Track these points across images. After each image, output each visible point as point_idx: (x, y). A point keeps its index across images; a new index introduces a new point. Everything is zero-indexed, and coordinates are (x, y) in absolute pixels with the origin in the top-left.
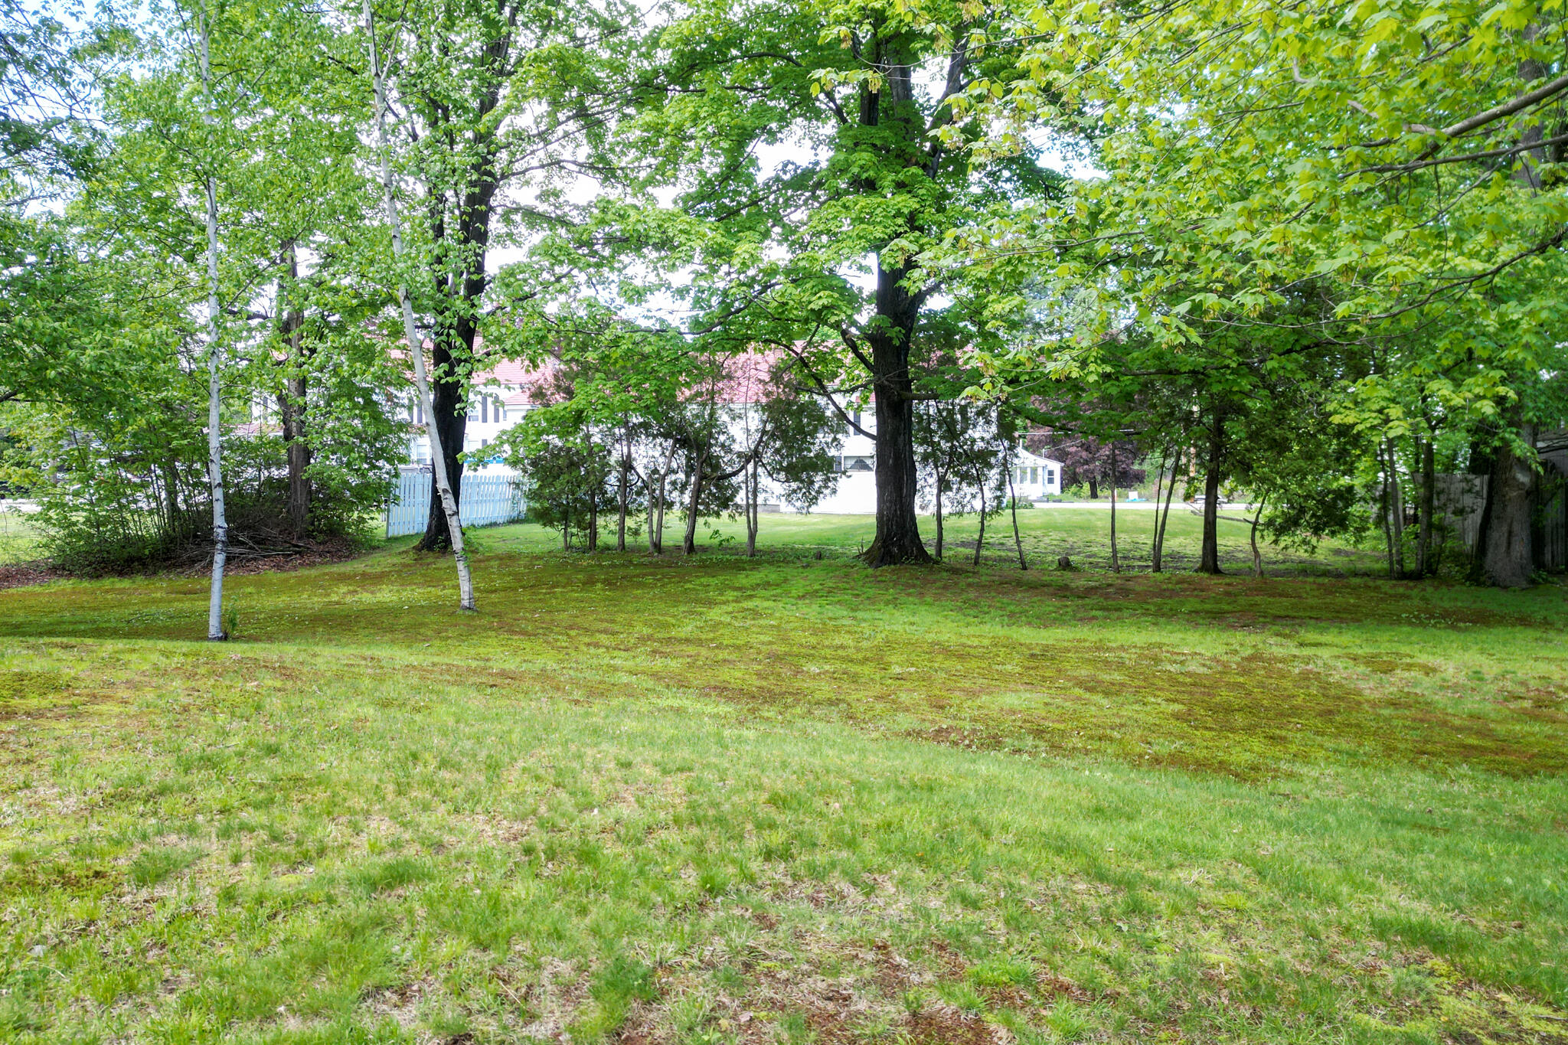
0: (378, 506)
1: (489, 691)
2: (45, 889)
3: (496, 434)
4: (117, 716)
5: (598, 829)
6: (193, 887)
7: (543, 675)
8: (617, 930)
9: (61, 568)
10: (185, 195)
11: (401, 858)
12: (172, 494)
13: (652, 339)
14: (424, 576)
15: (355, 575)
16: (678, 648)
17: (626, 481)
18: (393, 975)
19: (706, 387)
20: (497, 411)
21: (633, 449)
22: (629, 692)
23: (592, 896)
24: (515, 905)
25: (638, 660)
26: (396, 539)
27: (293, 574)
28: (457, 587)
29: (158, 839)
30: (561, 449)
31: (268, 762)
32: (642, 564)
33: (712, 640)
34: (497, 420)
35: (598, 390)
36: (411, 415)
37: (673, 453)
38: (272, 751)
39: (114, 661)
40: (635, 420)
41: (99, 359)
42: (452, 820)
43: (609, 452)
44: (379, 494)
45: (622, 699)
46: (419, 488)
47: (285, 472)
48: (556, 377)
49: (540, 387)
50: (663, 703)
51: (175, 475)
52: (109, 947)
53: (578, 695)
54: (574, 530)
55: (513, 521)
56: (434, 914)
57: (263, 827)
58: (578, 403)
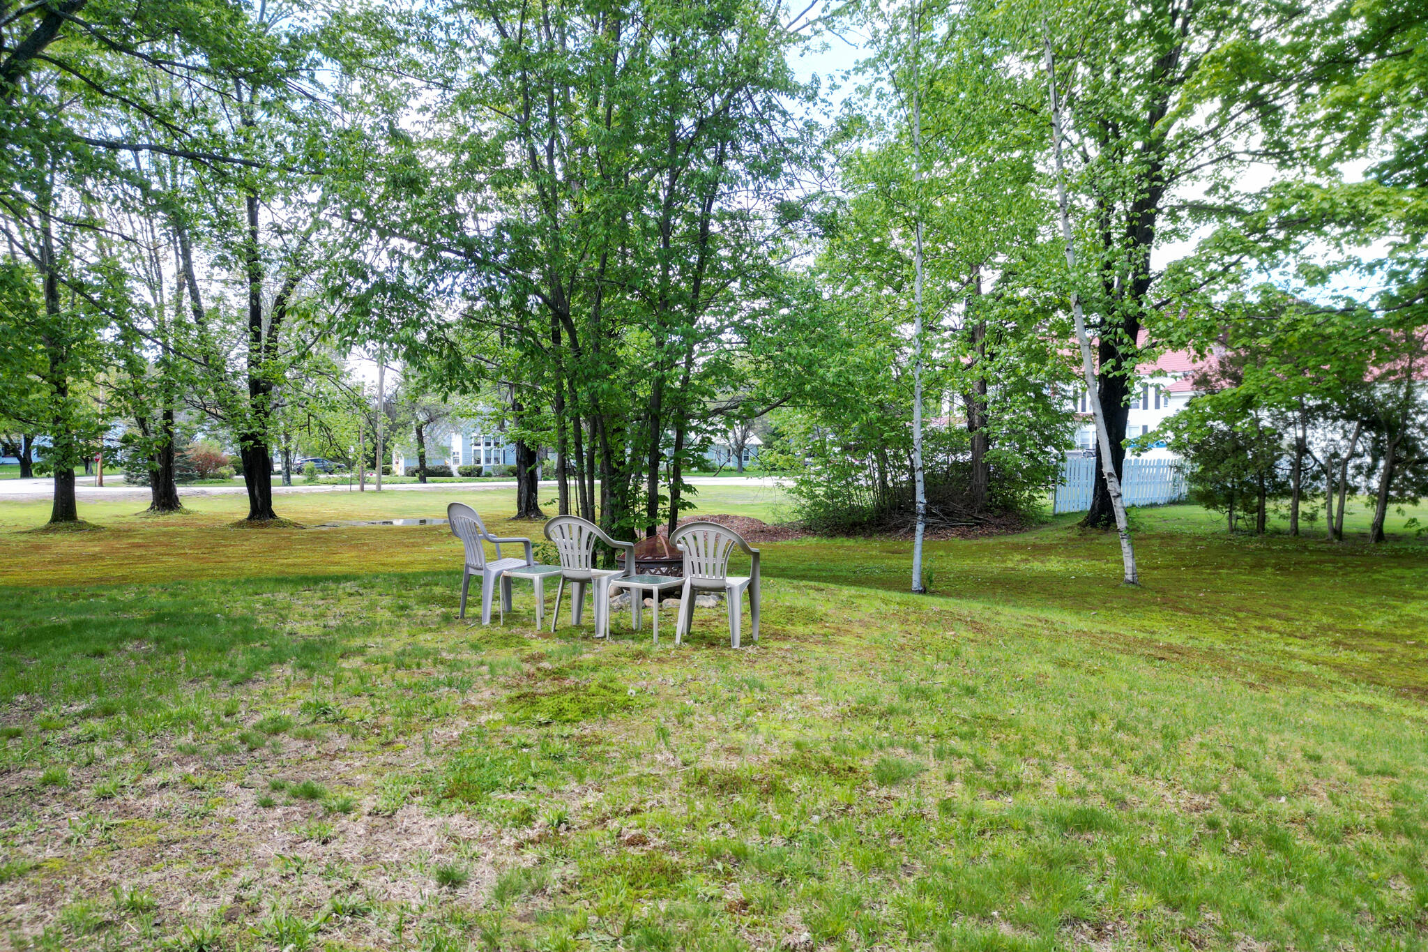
0: (1046, 486)
1: (1158, 663)
2: (817, 773)
3: (1160, 421)
4: (855, 647)
5: (1287, 818)
6: (919, 794)
7: (1210, 653)
8: (1317, 925)
9: (809, 528)
10: (896, 238)
11: (1088, 807)
12: (883, 475)
13: (1336, 319)
14: (1088, 549)
15: (1027, 546)
16: (1367, 641)
17: (1300, 465)
18: (1089, 910)
19: (1399, 365)
20: (1157, 398)
21: (1309, 432)
22: (1308, 681)
23: (1285, 883)
24: (1202, 875)
25: (1318, 650)
26: (1062, 516)
27: (975, 542)
28: (1121, 562)
29: (890, 750)
30: (1225, 434)
31: (968, 701)
32: (1319, 551)
33: (1409, 637)
34: (1157, 406)
35: (1270, 375)
36: (1075, 405)
37: (1358, 434)
38: (971, 692)
39: (850, 604)
40: (1311, 403)
41: (839, 375)
42: (1132, 780)
43: (1281, 436)
44: (1048, 475)
45: (1303, 688)
46: (1083, 472)
47: (969, 457)
48: (1222, 364)
49: (1205, 375)
50: (1351, 698)
51: (885, 459)
52: (863, 828)
53: (1252, 678)
54: (1241, 513)
55: (1173, 503)
56: (1121, 864)
57: (968, 755)
58: (1248, 389)
